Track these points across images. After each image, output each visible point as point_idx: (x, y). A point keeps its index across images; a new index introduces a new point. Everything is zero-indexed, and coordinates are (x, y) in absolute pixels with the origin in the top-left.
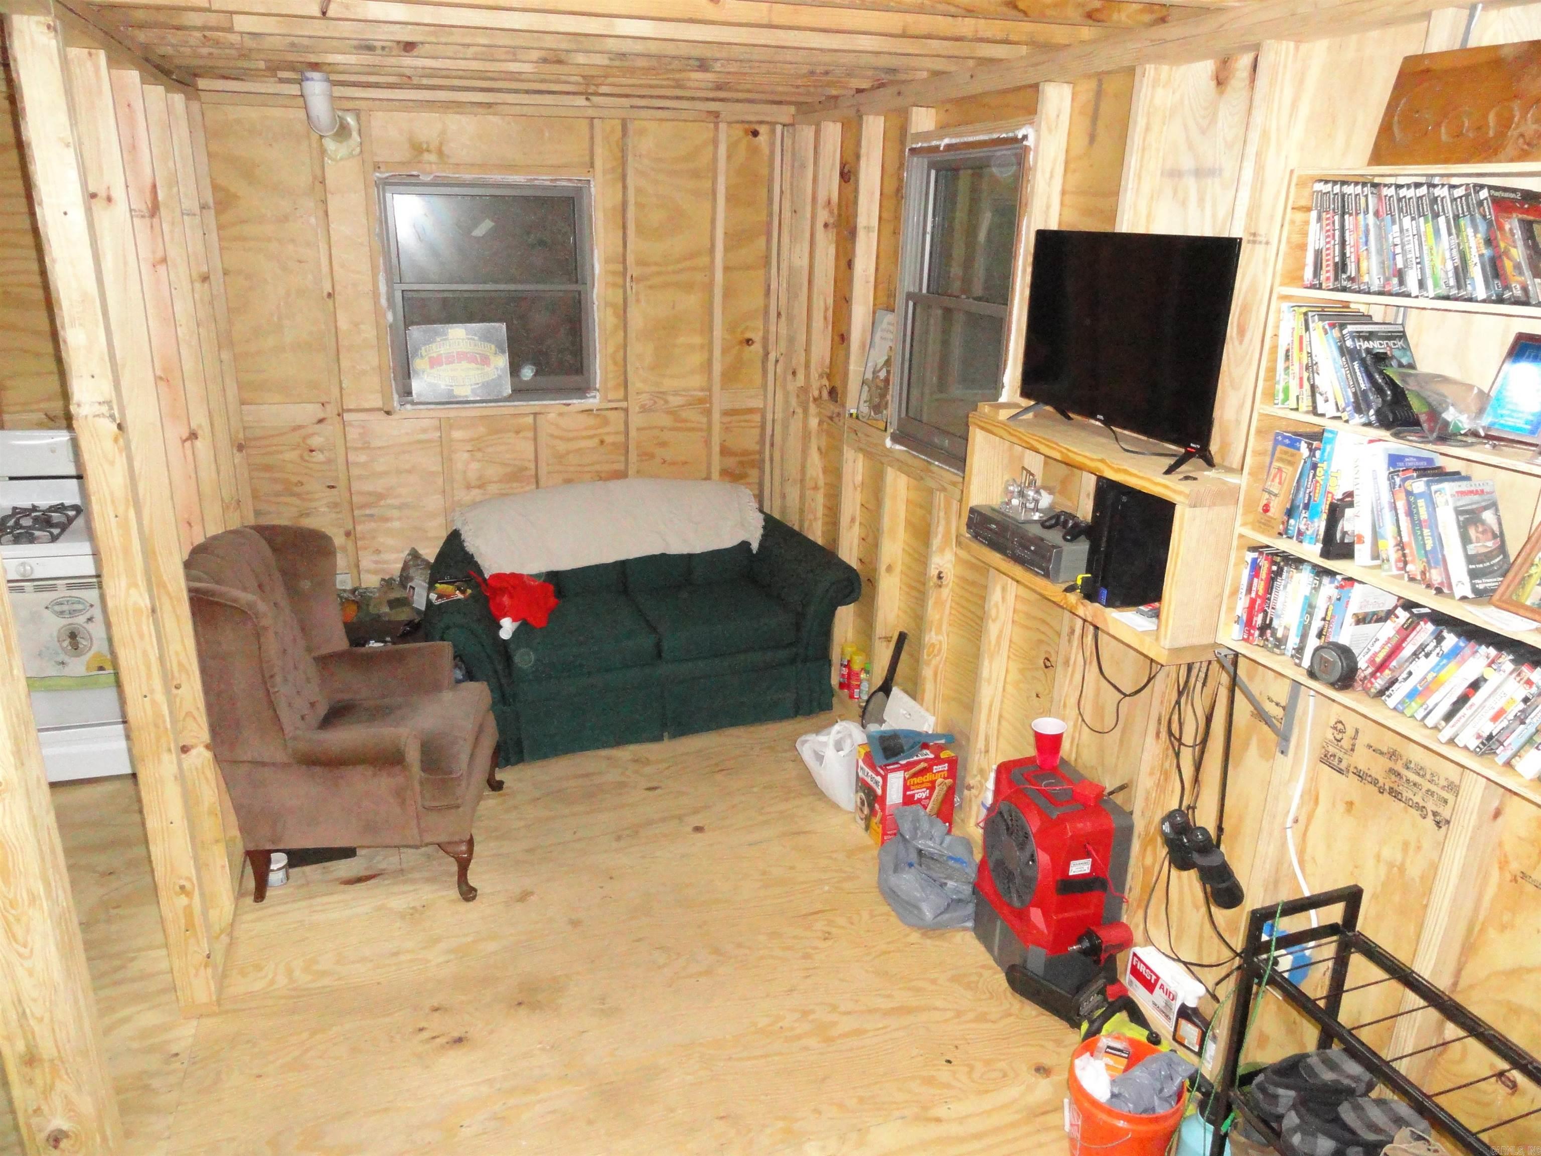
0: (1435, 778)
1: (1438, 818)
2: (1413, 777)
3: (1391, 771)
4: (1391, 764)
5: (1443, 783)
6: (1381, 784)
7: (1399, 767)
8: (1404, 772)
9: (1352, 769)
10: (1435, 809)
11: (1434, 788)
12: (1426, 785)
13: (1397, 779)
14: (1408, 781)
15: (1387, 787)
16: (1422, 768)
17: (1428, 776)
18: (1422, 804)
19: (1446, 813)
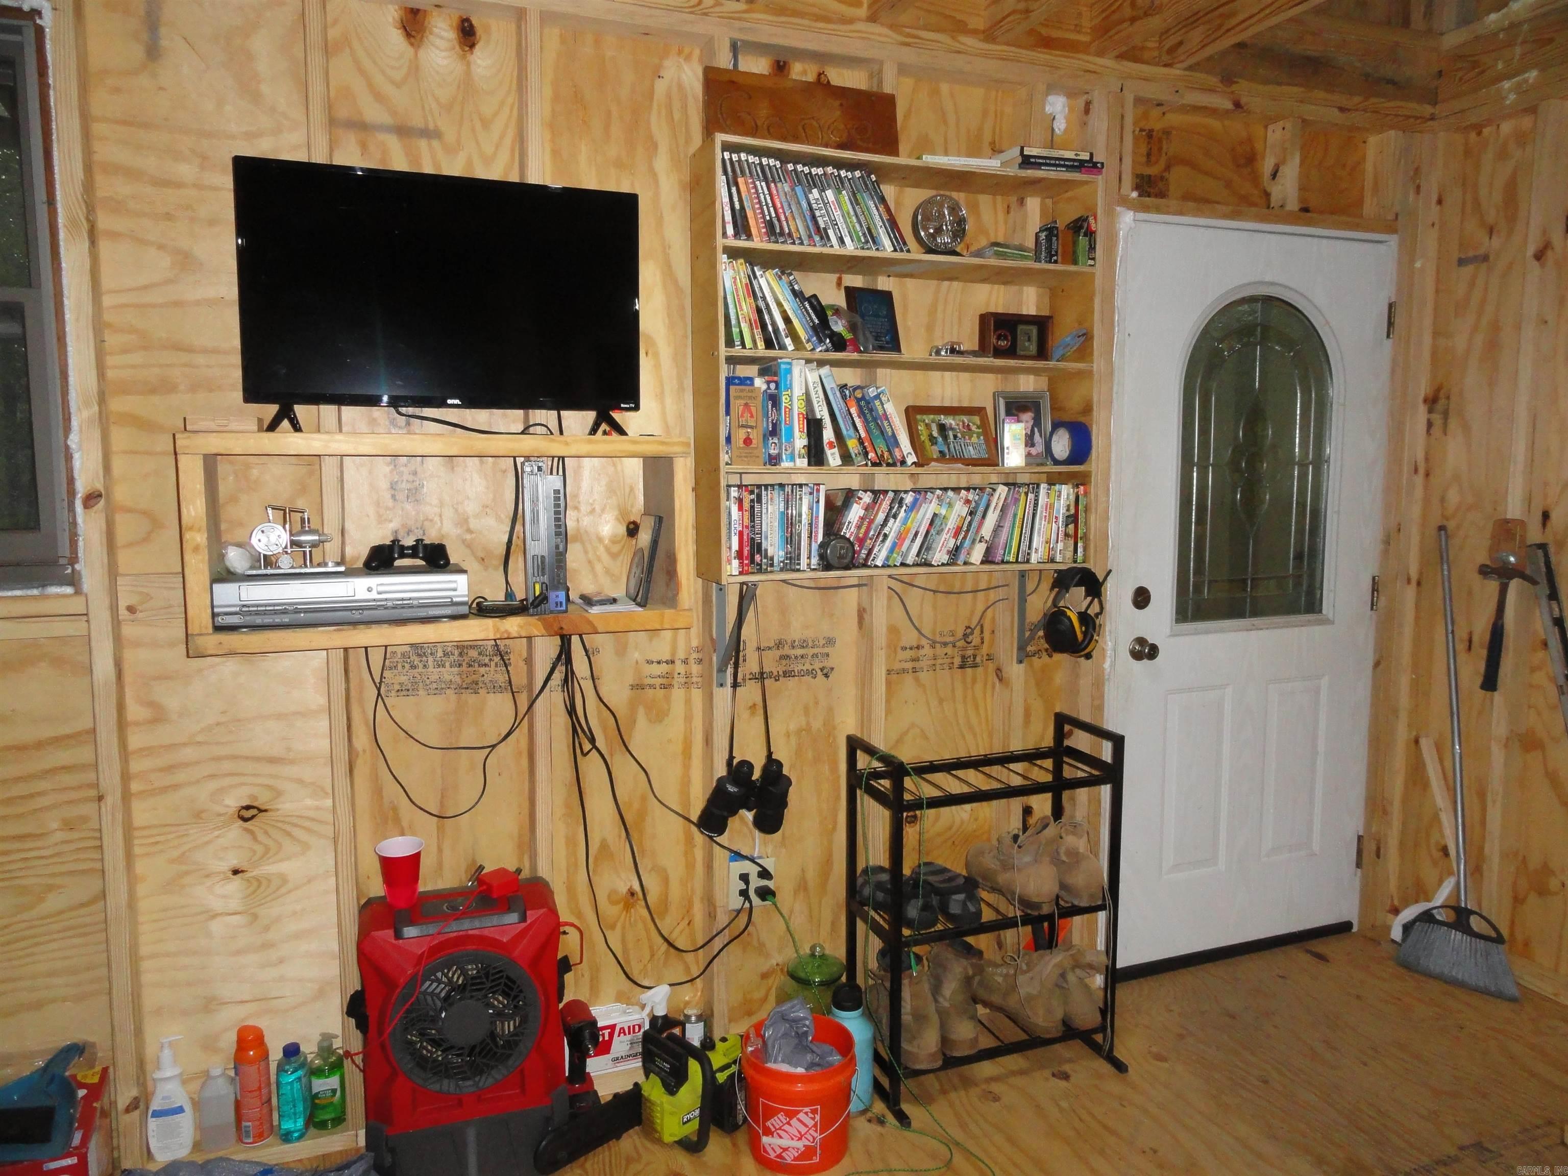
0: (816, 642)
1: (825, 671)
2: (799, 652)
3: (783, 657)
4: (779, 653)
5: (822, 642)
6: (775, 673)
7: (787, 651)
8: (793, 652)
9: (748, 677)
10: (821, 665)
11: (816, 651)
12: (811, 652)
13: (787, 661)
14: (796, 657)
15: (781, 673)
16: (804, 641)
17: (810, 644)
18: (810, 668)
19: (828, 664)
